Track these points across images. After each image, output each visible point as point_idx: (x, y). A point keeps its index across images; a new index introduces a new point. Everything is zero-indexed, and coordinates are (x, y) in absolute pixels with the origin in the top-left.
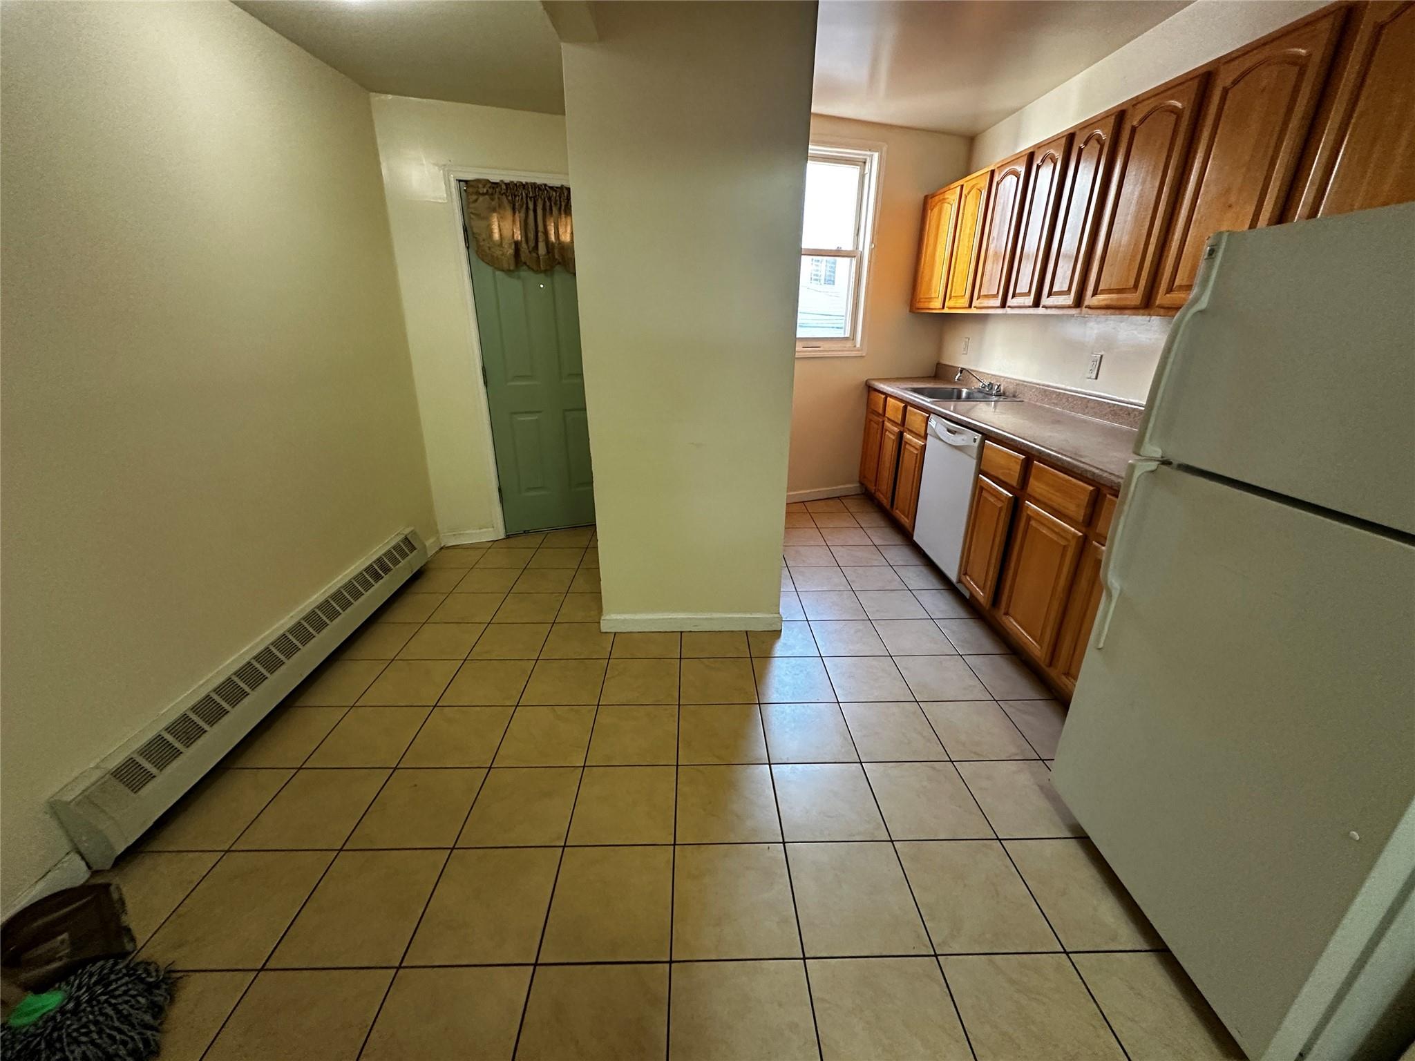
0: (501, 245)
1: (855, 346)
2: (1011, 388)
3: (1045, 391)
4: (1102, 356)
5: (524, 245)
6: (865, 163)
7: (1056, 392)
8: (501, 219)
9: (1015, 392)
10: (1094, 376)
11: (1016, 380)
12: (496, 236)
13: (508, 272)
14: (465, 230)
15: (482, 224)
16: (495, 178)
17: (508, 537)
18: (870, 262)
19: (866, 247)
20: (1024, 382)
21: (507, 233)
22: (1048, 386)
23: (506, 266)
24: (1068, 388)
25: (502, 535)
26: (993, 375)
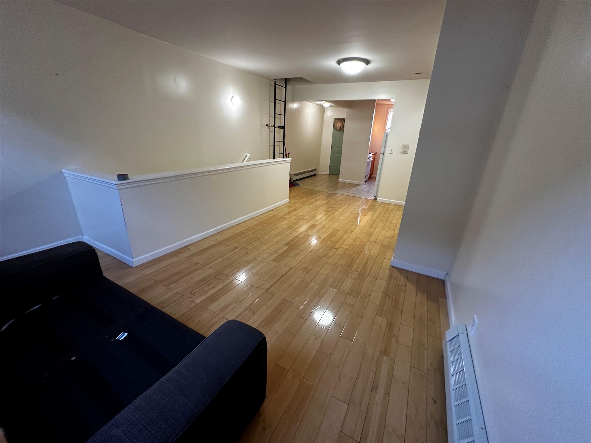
0: (338, 127)
5: (341, 127)
8: (339, 123)
12: (338, 126)
13: (338, 131)
14: (333, 125)
15: (336, 124)
16: (339, 117)
17: (329, 174)
21: (339, 126)
23: (338, 130)
25: (328, 174)
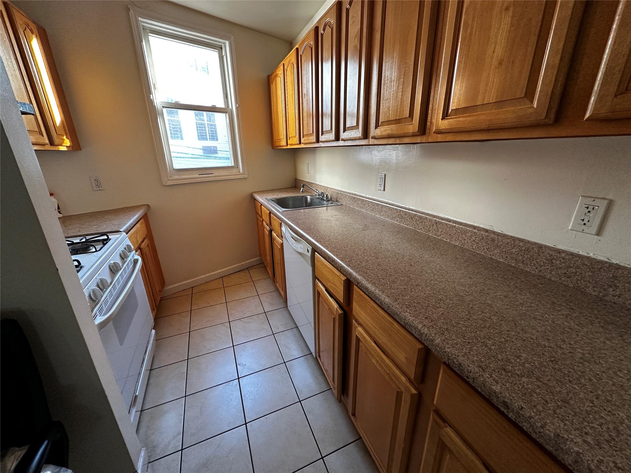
1: (240, 172)
2: (334, 196)
3: (354, 198)
4: (385, 175)
6: (221, 48)
7: (361, 199)
9: (337, 198)
10: (382, 189)
11: (336, 190)
18: (238, 116)
19: (233, 106)
20: (341, 191)
22: (355, 195)
24: (367, 196)
26: (323, 187)
